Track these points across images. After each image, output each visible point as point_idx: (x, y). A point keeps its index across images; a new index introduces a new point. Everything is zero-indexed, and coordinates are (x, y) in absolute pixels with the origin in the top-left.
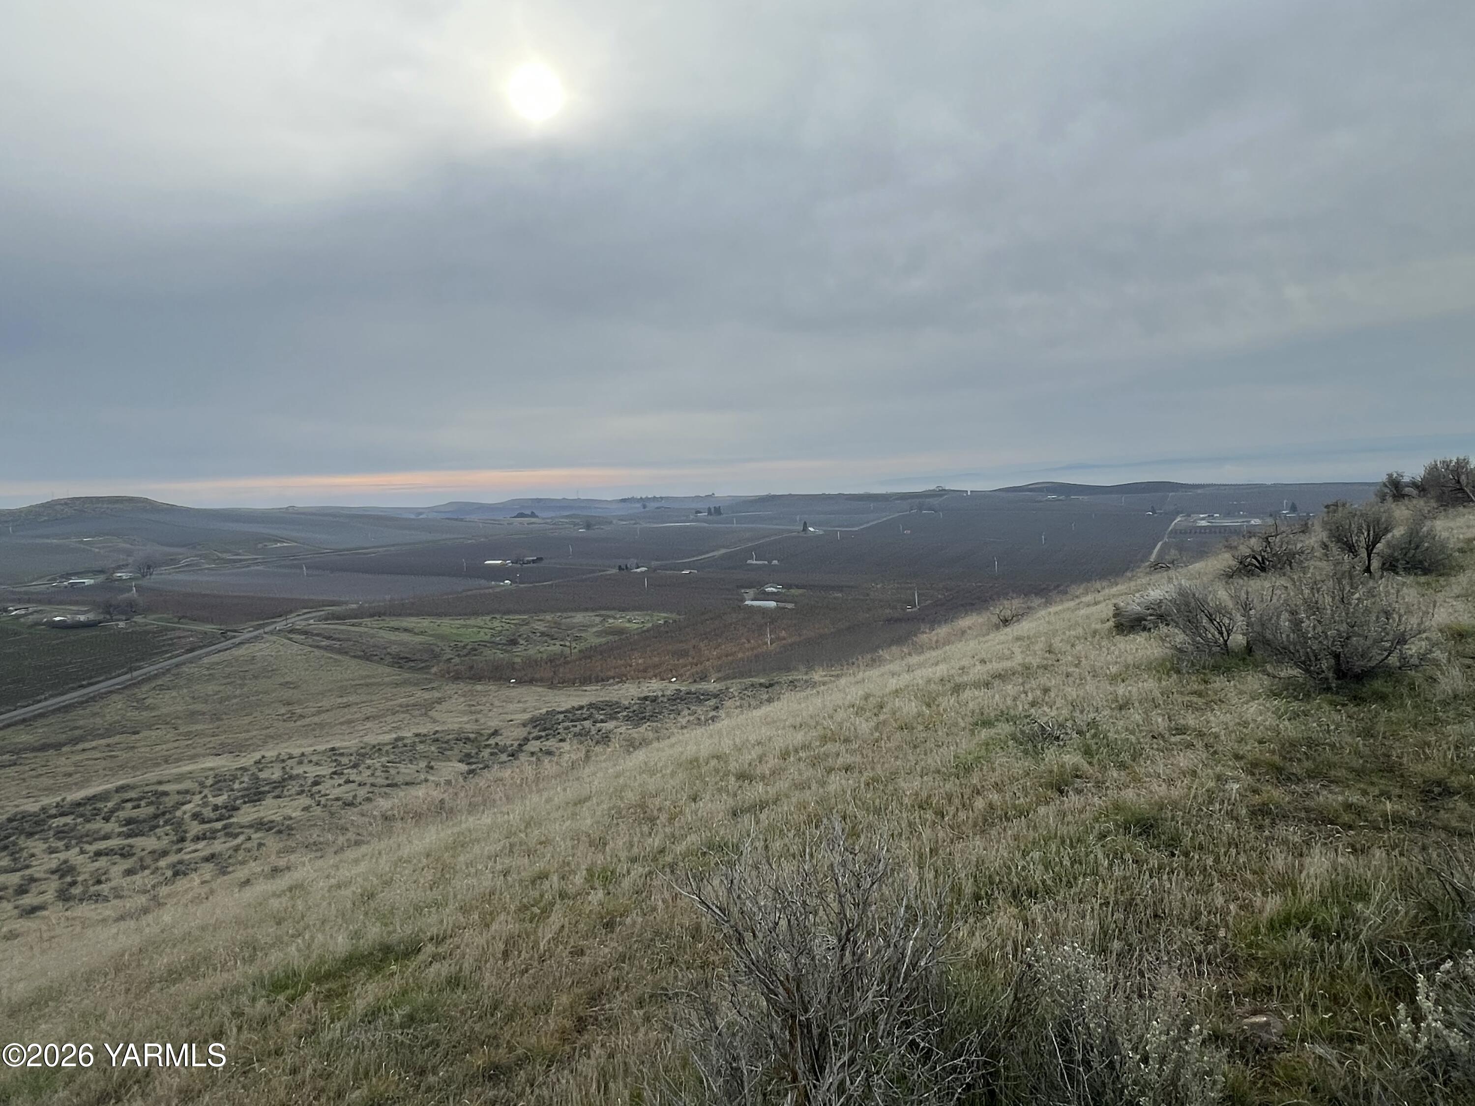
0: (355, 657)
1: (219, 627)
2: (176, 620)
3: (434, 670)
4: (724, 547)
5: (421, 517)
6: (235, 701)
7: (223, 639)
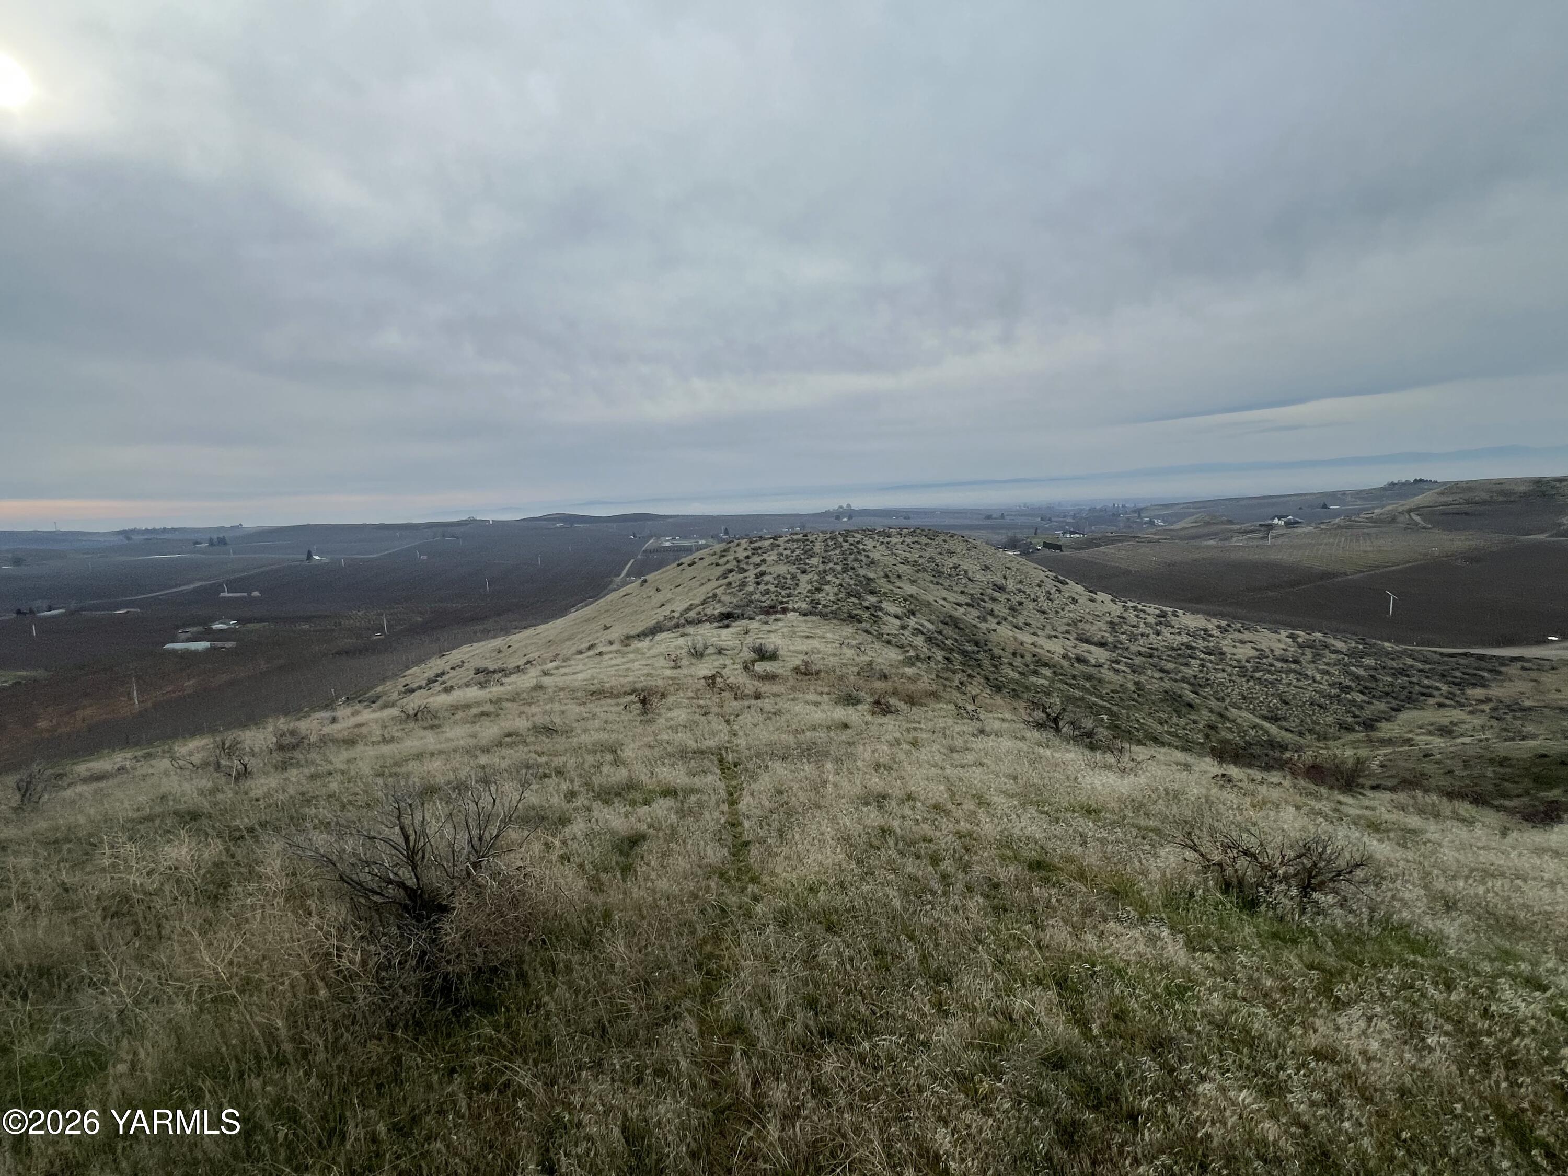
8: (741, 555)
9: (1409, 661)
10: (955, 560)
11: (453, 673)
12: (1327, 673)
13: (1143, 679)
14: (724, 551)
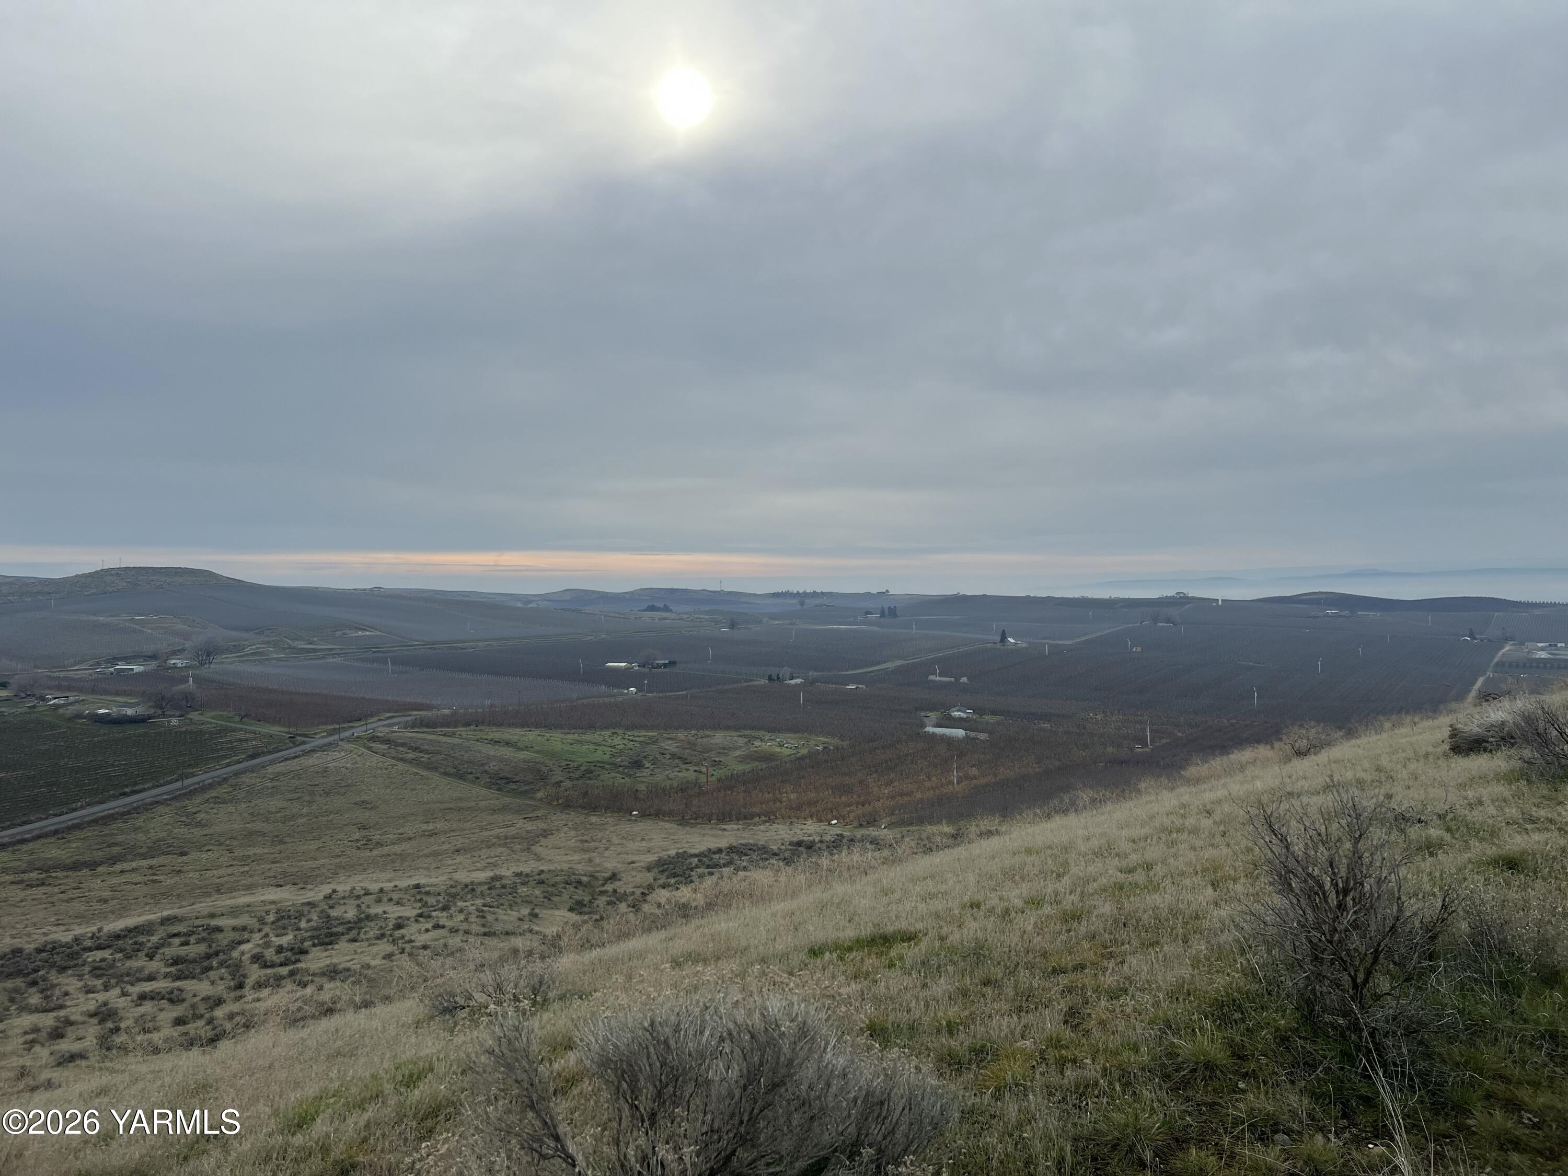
0: (446, 774)
1: (286, 730)
2: (237, 719)
3: (540, 795)
4: (899, 658)
5: (531, 605)
6: (301, 821)
7: (291, 745)
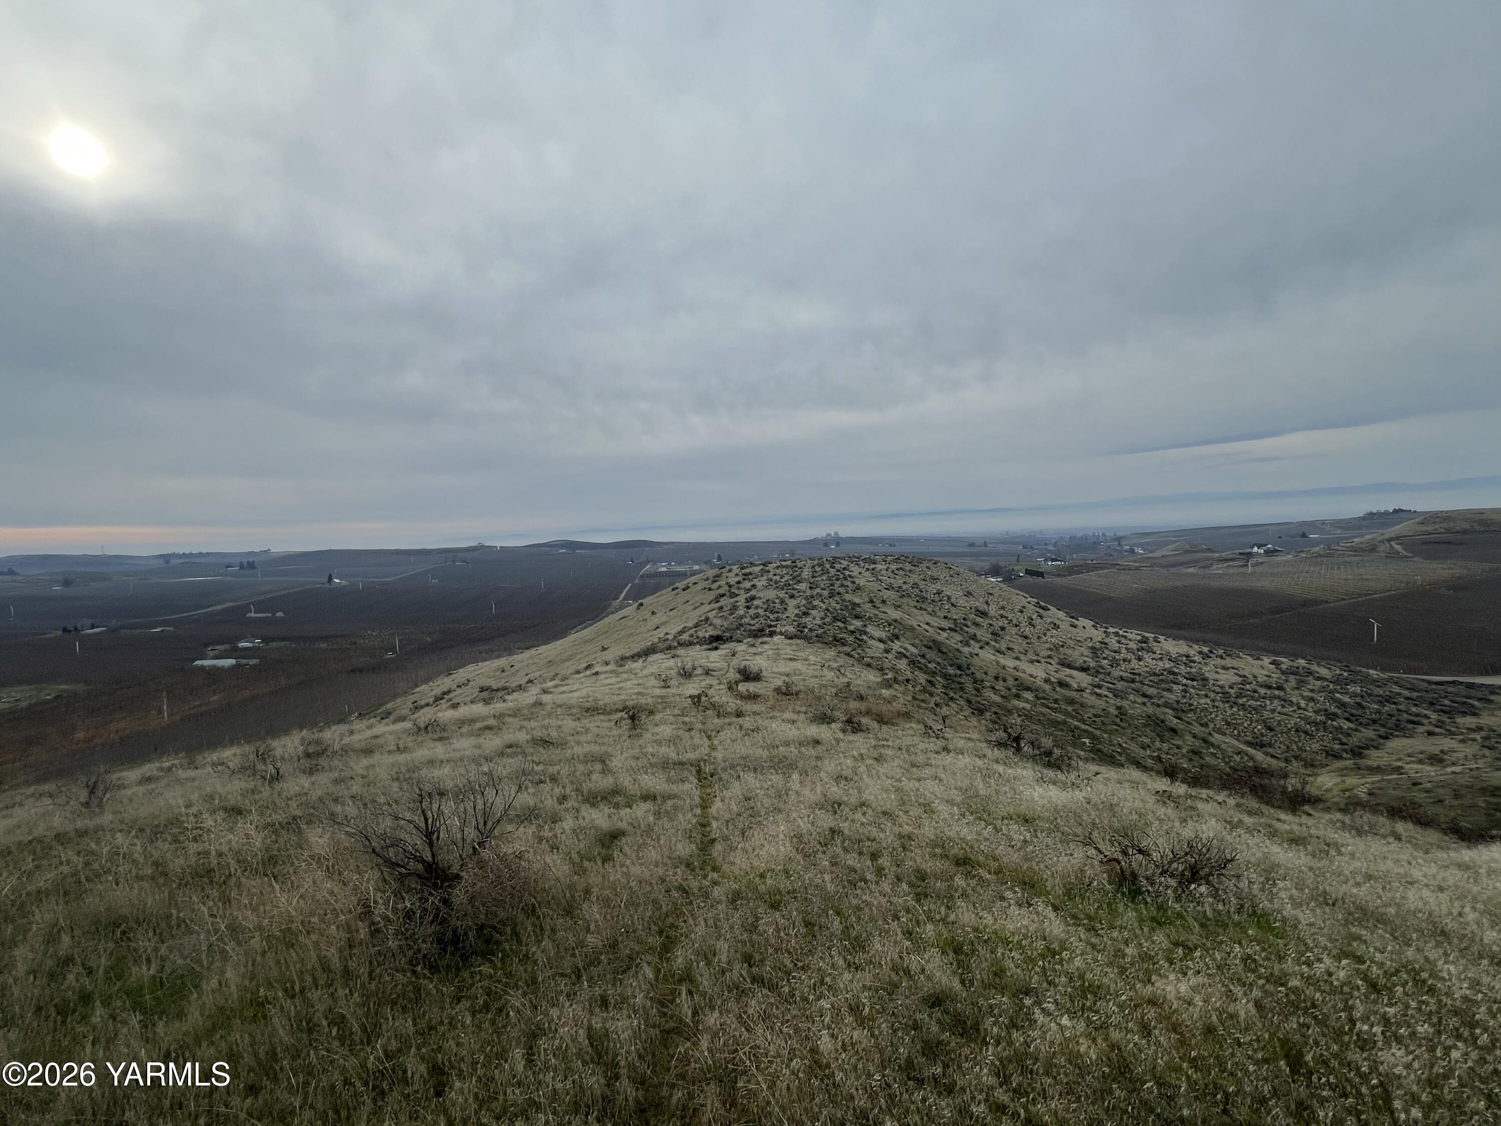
8: (733, 580)
9: (1396, 689)
10: (938, 586)
11: (459, 691)
12: (1312, 699)
13: (1125, 703)
14: (717, 576)
